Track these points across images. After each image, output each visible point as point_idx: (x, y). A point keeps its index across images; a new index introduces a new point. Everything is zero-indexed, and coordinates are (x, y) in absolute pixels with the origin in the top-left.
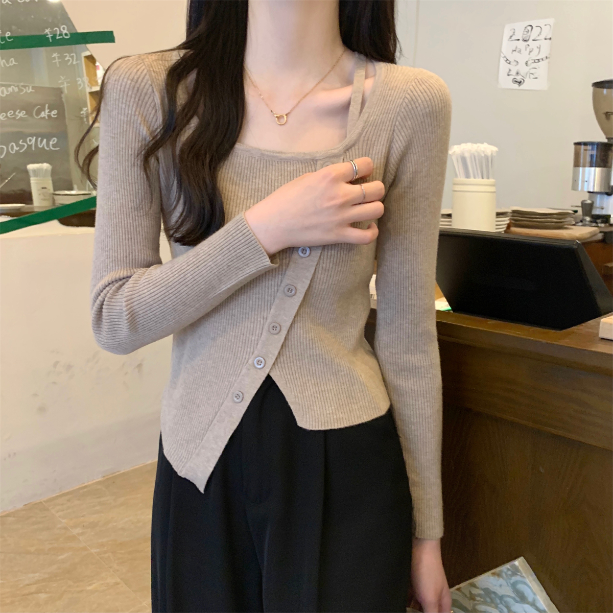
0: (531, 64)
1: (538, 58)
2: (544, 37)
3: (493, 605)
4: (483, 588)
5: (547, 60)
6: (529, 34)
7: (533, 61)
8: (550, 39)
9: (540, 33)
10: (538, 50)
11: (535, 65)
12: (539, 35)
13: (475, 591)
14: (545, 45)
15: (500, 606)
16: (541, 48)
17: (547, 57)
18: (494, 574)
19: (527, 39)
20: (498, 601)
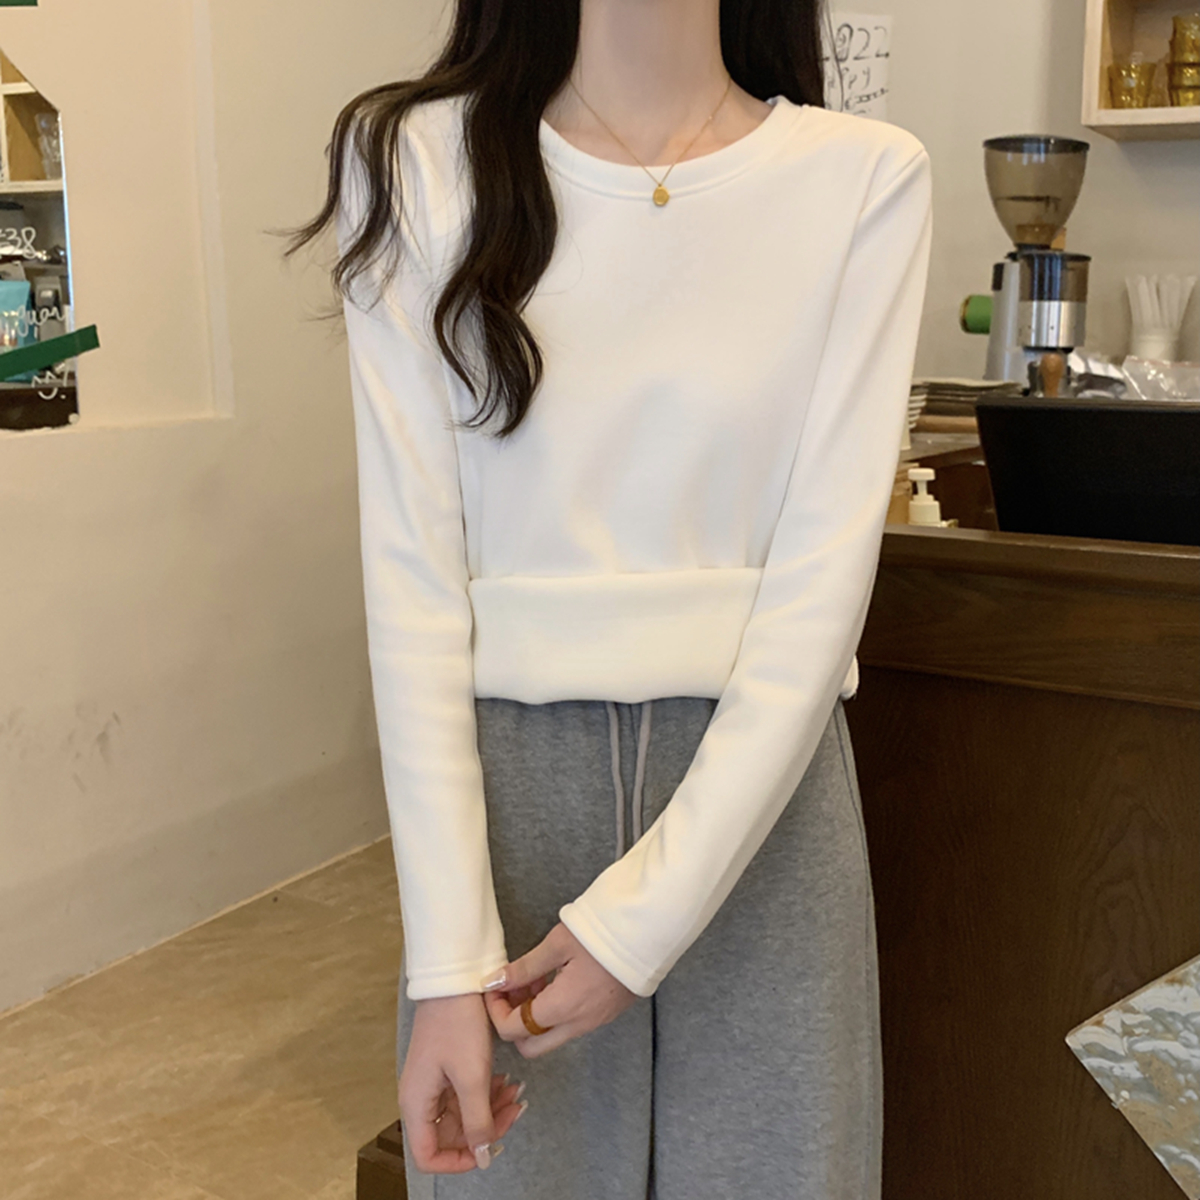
0: (854, 105)
1: (867, 92)
2: (874, 55)
3: (1170, 1036)
4: (1149, 1009)
5: (886, 94)
6: (846, 45)
7: (858, 100)
8: (887, 55)
9: (867, 44)
10: (865, 77)
11: (861, 106)
12: (864, 49)
13: (1130, 1019)
14: (878, 66)
15: (1185, 1033)
16: (872, 74)
17: (882, 91)
18: (1172, 982)
19: (844, 56)
20: (1180, 1026)
